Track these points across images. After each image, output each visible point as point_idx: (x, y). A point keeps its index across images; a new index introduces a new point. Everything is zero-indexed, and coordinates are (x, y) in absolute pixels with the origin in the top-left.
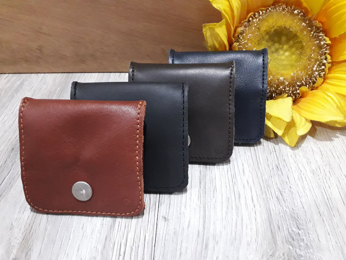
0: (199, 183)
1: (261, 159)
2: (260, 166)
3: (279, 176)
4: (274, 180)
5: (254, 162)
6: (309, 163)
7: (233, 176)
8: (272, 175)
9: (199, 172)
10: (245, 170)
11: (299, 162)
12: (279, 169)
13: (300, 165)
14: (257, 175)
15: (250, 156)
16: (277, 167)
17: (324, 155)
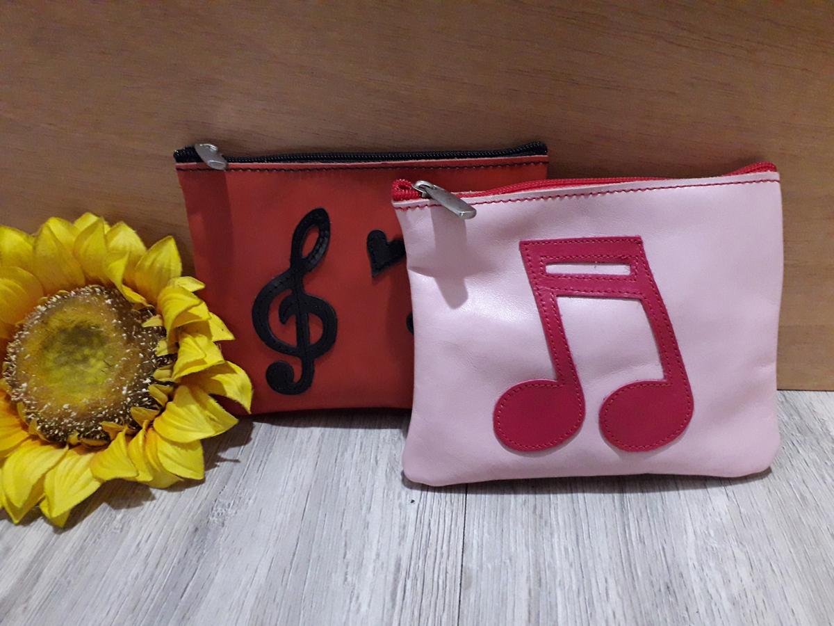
0: (527, 613)
1: (638, 570)
2: (636, 584)
3: (671, 605)
4: (661, 612)
5: (626, 576)
6: (727, 582)
7: (589, 600)
8: (658, 602)
9: (527, 591)
10: (610, 592)
11: (707, 579)
12: (672, 592)
13: (709, 585)
14: (631, 601)
15: (620, 564)
16: (668, 588)
17: (756, 569)
